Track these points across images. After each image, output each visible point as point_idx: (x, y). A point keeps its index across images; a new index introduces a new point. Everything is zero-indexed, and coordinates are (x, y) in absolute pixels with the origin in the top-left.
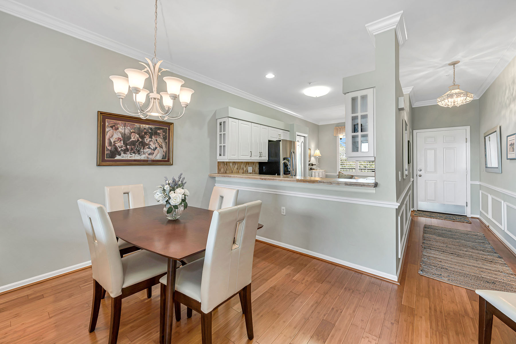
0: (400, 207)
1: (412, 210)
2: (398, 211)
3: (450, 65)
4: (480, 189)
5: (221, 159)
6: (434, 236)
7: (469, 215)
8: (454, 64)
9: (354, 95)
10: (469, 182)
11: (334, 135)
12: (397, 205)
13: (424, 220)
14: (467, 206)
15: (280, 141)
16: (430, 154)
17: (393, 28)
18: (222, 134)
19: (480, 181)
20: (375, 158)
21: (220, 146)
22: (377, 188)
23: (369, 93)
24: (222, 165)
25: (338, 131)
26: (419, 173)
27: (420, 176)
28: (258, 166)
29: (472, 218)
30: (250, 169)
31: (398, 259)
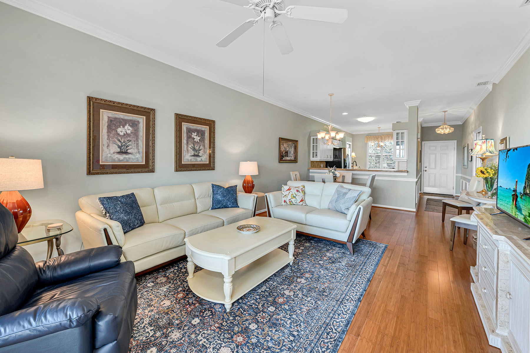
0: (418, 181)
1: (420, 192)
2: (417, 182)
3: (443, 112)
4: (461, 179)
5: (312, 159)
6: (433, 202)
7: (454, 195)
8: (445, 112)
9: (398, 131)
10: (455, 175)
11: (366, 142)
12: (416, 180)
13: (426, 197)
14: (453, 189)
15: (342, 148)
16: (433, 157)
17: (416, 106)
18: (314, 145)
19: (461, 174)
20: (407, 160)
21: (313, 153)
22: (408, 173)
23: (405, 131)
24: (312, 162)
25: (368, 139)
26: (425, 169)
27: (426, 171)
28: (325, 163)
29: (456, 196)
30: (322, 166)
31: (416, 204)
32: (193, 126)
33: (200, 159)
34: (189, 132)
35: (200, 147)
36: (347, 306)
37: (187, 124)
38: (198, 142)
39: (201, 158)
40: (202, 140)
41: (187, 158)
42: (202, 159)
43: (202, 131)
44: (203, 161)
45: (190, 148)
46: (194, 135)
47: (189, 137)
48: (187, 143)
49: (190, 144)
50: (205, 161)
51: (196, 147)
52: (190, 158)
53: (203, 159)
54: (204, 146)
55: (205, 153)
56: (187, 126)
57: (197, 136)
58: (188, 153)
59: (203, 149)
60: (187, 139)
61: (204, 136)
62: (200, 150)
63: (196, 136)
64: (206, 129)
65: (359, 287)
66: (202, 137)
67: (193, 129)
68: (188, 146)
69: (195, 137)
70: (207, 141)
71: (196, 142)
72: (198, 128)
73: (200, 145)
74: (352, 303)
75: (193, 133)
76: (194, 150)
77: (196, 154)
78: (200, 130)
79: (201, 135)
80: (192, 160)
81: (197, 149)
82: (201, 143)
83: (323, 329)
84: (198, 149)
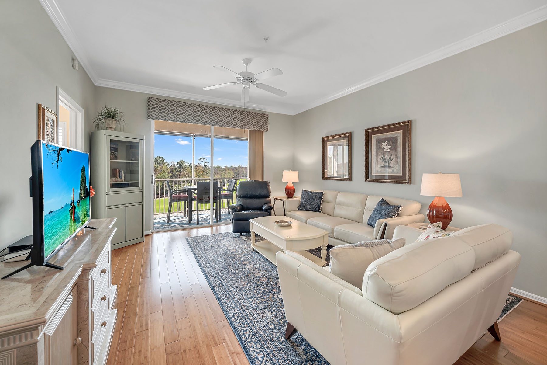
32: (383, 136)
33: (392, 171)
34: (379, 143)
35: (391, 157)
36: (215, 281)
37: (377, 136)
38: (388, 151)
39: (392, 169)
40: (394, 148)
41: (376, 169)
42: (393, 171)
43: (393, 138)
44: (395, 172)
45: (380, 159)
46: (384, 145)
47: (379, 148)
48: (377, 154)
49: (380, 155)
50: (398, 172)
51: (386, 157)
52: (380, 169)
53: (395, 170)
54: (396, 156)
55: (398, 163)
56: (376, 137)
57: (388, 145)
58: (378, 164)
59: (395, 158)
60: (377, 150)
61: (397, 143)
62: (391, 160)
63: (386, 145)
64: (399, 135)
65: (224, 297)
66: (394, 145)
67: (383, 139)
68: (378, 157)
69: (385, 147)
70: (400, 149)
71: (386, 152)
72: (389, 136)
73: (392, 154)
74: (215, 284)
75: (383, 143)
76: (384, 161)
77: (386, 165)
78: (392, 137)
79: (393, 143)
80: (382, 171)
81: (387, 160)
82: (392, 152)
83: (210, 262)
84: (389, 158)
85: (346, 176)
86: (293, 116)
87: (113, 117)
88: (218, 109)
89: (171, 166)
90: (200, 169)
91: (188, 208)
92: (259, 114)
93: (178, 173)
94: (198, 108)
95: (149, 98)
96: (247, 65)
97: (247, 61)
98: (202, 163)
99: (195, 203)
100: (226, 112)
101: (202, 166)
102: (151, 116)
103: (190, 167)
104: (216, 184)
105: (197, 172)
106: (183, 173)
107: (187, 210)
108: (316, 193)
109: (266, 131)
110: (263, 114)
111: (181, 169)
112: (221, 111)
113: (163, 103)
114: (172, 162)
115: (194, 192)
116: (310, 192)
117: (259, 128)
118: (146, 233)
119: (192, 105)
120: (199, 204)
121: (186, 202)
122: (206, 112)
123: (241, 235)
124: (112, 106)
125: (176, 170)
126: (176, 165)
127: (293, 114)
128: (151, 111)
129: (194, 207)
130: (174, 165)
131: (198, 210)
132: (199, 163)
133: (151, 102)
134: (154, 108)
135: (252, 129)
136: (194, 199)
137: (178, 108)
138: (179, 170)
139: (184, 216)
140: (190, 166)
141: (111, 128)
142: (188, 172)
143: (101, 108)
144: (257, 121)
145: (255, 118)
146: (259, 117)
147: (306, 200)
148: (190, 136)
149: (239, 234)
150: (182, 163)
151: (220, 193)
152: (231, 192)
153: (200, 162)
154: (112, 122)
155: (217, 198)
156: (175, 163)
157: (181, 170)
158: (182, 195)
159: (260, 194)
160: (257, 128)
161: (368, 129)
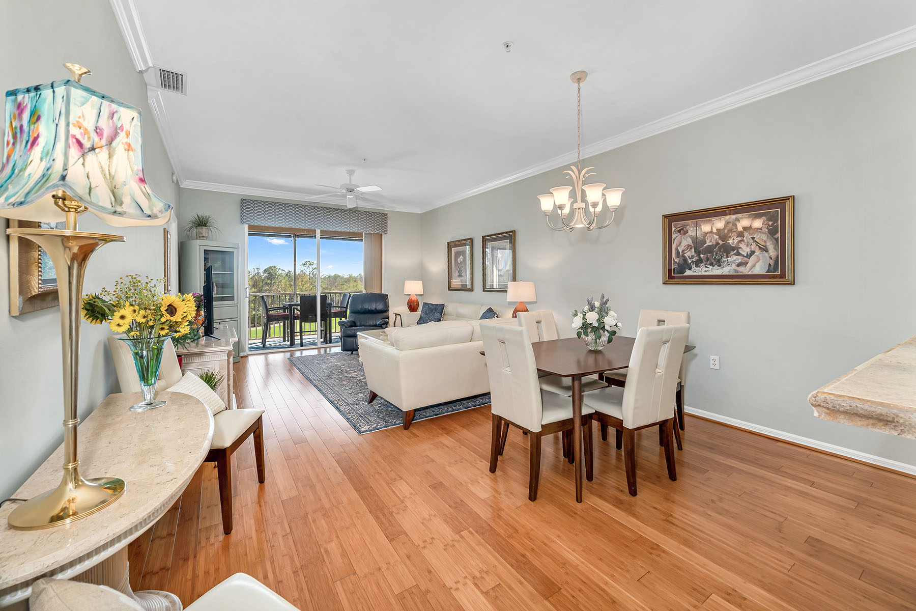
32: (496, 243)
33: (502, 280)
34: (493, 251)
37: (491, 244)
39: (503, 278)
44: (505, 281)
47: (493, 256)
48: (492, 263)
49: (494, 264)
50: (507, 281)
53: (505, 279)
60: (492, 258)
67: (497, 247)
68: (493, 266)
85: (469, 286)
86: (421, 214)
87: (205, 225)
88: (325, 209)
89: (254, 276)
90: (304, 280)
91: (289, 330)
92: (375, 214)
93: (267, 287)
94: (300, 210)
95: (242, 200)
96: (350, 175)
97: (351, 173)
98: (308, 270)
99: (297, 322)
100: (334, 213)
101: (308, 274)
102: (244, 221)
103: (287, 278)
104: (323, 298)
105: (299, 286)
106: (275, 287)
107: (288, 332)
108: (437, 305)
109: (385, 234)
110: (380, 213)
111: (271, 280)
112: (328, 212)
113: (259, 206)
114: (256, 270)
115: (297, 309)
116: (431, 304)
117: (375, 230)
118: (242, 354)
119: (293, 206)
120: (303, 323)
121: (286, 321)
122: (310, 213)
123: (352, 353)
124: (203, 212)
125: (262, 282)
126: (262, 274)
127: (418, 211)
128: (244, 214)
129: (297, 329)
130: (258, 273)
131: (301, 332)
132: (302, 271)
133: (244, 205)
134: (248, 211)
135: (367, 232)
136: (297, 318)
137: (277, 210)
138: (269, 281)
139: (284, 340)
140: (287, 275)
141: (203, 237)
142: (283, 286)
143: (191, 215)
144: (373, 222)
145: (370, 219)
146: (376, 217)
147: (426, 314)
148: (290, 237)
149: (350, 353)
150: (274, 270)
151: (330, 310)
152: (345, 309)
153: (304, 268)
154: (204, 230)
155: (326, 317)
156: (261, 271)
157: (271, 283)
158: (280, 312)
159: (376, 309)
160: (373, 230)
161: (485, 236)
